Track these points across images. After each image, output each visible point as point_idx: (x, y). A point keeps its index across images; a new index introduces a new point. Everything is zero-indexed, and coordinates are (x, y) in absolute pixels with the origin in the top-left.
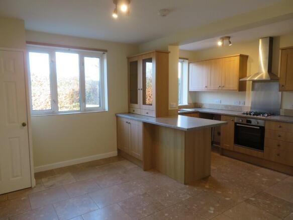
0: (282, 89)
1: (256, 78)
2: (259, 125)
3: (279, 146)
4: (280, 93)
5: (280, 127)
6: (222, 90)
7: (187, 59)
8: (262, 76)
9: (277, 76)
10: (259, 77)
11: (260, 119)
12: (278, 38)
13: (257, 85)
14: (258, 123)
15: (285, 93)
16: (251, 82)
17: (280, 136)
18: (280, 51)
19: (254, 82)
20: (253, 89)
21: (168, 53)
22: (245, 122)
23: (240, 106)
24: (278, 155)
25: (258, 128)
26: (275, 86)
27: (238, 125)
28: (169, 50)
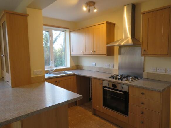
0: (144, 54)
1: (122, 44)
2: (123, 90)
3: (142, 113)
4: (143, 57)
5: (143, 94)
6: (94, 54)
7: (68, 29)
8: (128, 41)
9: (139, 41)
10: (125, 42)
11: (124, 84)
12: (139, 4)
13: (123, 50)
14: (122, 88)
15: (147, 57)
16: (118, 47)
17: (143, 103)
18: (142, 15)
19: (121, 47)
20: (120, 53)
21: (26, 16)
22: (111, 86)
23: (110, 69)
24: (143, 123)
25: (123, 93)
26: (138, 51)
27: (105, 88)
28: (28, 13)
